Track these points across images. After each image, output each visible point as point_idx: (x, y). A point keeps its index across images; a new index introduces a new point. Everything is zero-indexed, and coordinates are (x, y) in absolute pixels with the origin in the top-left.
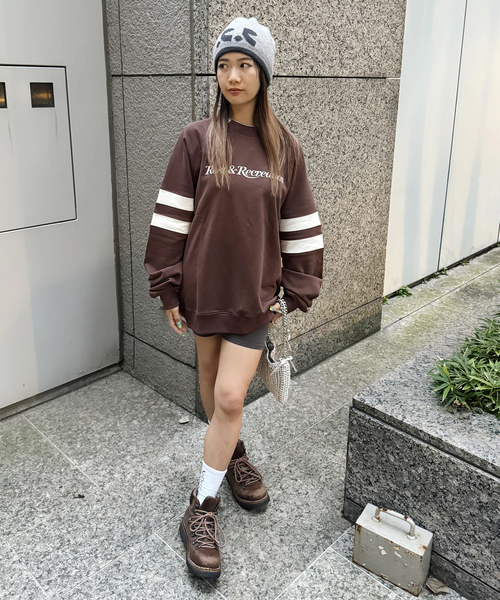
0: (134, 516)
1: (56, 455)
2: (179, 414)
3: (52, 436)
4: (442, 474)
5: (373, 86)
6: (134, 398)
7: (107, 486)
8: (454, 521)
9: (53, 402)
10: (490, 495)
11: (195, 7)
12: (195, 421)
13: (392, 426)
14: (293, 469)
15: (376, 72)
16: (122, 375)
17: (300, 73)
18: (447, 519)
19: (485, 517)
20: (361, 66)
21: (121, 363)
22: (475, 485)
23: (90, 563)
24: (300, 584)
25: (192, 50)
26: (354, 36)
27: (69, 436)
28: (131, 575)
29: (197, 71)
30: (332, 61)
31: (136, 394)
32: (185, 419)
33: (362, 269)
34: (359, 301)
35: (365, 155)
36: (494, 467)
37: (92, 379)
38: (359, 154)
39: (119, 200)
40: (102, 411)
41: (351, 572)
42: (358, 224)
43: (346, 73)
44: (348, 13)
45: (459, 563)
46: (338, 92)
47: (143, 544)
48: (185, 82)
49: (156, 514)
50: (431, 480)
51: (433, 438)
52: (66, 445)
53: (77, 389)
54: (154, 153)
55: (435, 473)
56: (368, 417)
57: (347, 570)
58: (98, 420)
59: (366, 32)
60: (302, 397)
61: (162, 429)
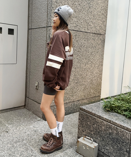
0: (20, 137)
1: (3, 123)
2: (38, 118)
3: (3, 119)
4: (100, 125)
5: (97, 36)
6: (27, 114)
7: (15, 131)
8: (103, 139)
9: (5, 113)
10: (112, 130)
11: (48, 11)
12: (42, 120)
13: (89, 114)
14: (66, 132)
15: (98, 32)
16: (24, 109)
17: (76, 30)
18: (102, 139)
19: (111, 137)
20: (94, 30)
21: (25, 106)
22: (108, 128)
23: (6, 145)
24: (61, 155)
25: (47, 21)
26: (91, 22)
27: (7, 120)
28: (16, 148)
29: (48, 26)
30: (85, 28)
31: (27, 113)
32: (39, 119)
33: (94, 86)
34: (93, 95)
35: (95, 54)
36: (113, 122)
37: (16, 109)
38: (93, 53)
39: (28, 61)
40: (17, 116)
41: (76, 154)
42: (93, 73)
43: (89, 32)
44: (90, 17)
45: (105, 153)
46: (87, 36)
47: (21, 143)
48: (45, 29)
49: (26, 137)
50: (98, 128)
51: (98, 116)
52: (6, 122)
53: (12, 111)
54: (37, 47)
55: (99, 125)
56: (83, 112)
57: (75, 154)
58: (16, 117)
59: (95, 22)
60: (73, 118)
61: (32, 121)
